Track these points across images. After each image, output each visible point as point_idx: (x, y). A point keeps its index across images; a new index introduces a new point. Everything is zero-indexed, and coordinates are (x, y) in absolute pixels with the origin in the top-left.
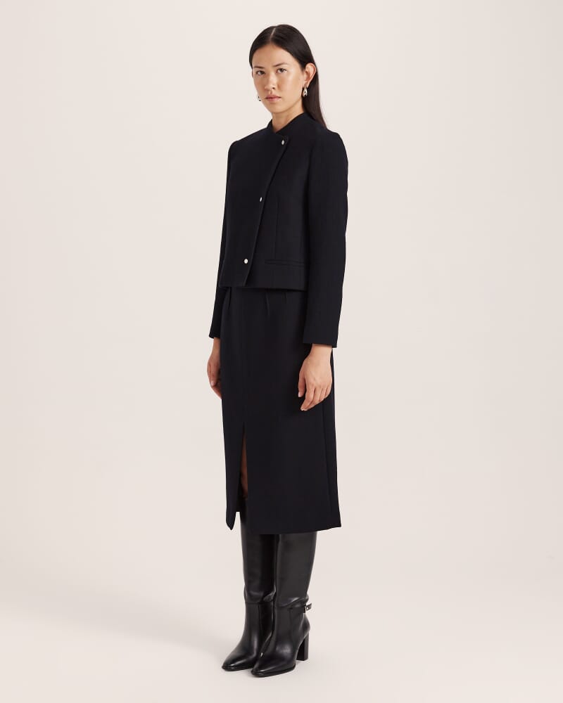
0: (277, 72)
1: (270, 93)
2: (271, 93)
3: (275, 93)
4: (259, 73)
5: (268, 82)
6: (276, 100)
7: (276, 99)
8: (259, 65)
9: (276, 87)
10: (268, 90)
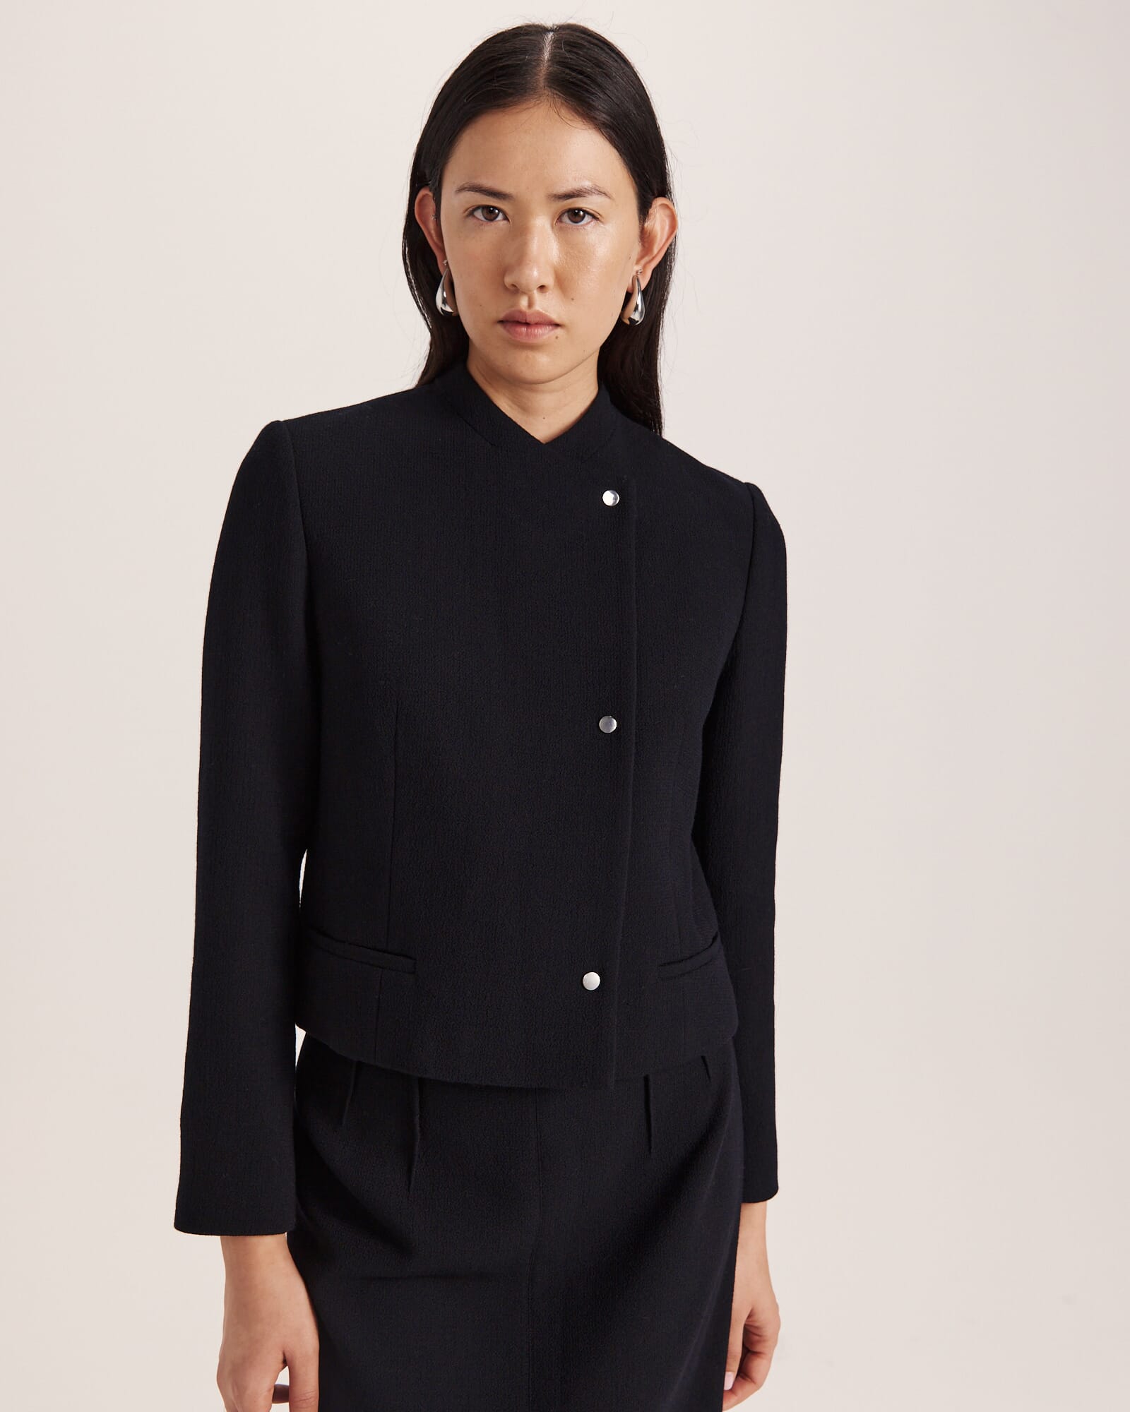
0: (560, 219)
1: (523, 302)
2: (530, 305)
3: (547, 305)
4: (479, 214)
5: (521, 257)
6: (544, 334)
7: (539, 331)
8: (488, 183)
9: (549, 281)
10: (516, 290)
